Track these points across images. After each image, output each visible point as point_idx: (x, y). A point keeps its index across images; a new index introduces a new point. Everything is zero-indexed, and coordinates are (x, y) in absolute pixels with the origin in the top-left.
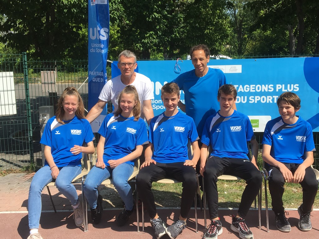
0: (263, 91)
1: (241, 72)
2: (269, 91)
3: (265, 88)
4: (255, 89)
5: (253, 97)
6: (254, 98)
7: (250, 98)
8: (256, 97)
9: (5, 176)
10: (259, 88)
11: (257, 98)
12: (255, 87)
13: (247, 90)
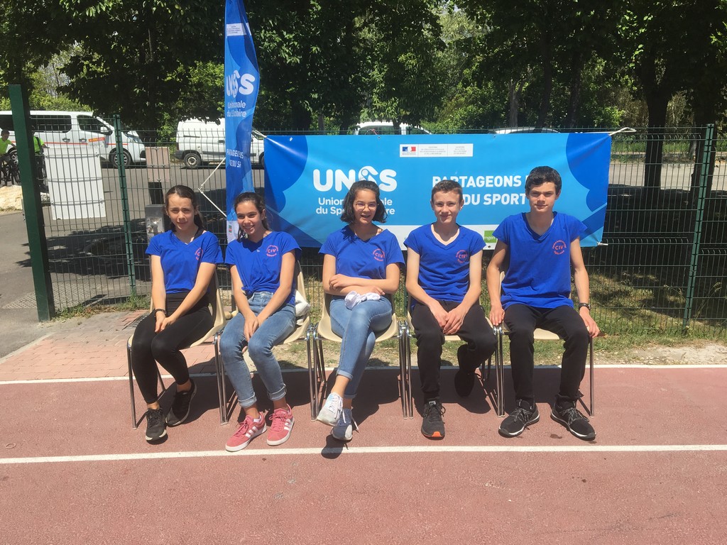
0: (505, 185)
1: (472, 155)
2: (515, 185)
3: (508, 181)
4: (493, 183)
5: (490, 195)
6: (491, 198)
7: (485, 198)
8: (495, 195)
9: (92, 318)
10: (499, 180)
11: (497, 197)
12: (493, 180)
13: (480, 184)
